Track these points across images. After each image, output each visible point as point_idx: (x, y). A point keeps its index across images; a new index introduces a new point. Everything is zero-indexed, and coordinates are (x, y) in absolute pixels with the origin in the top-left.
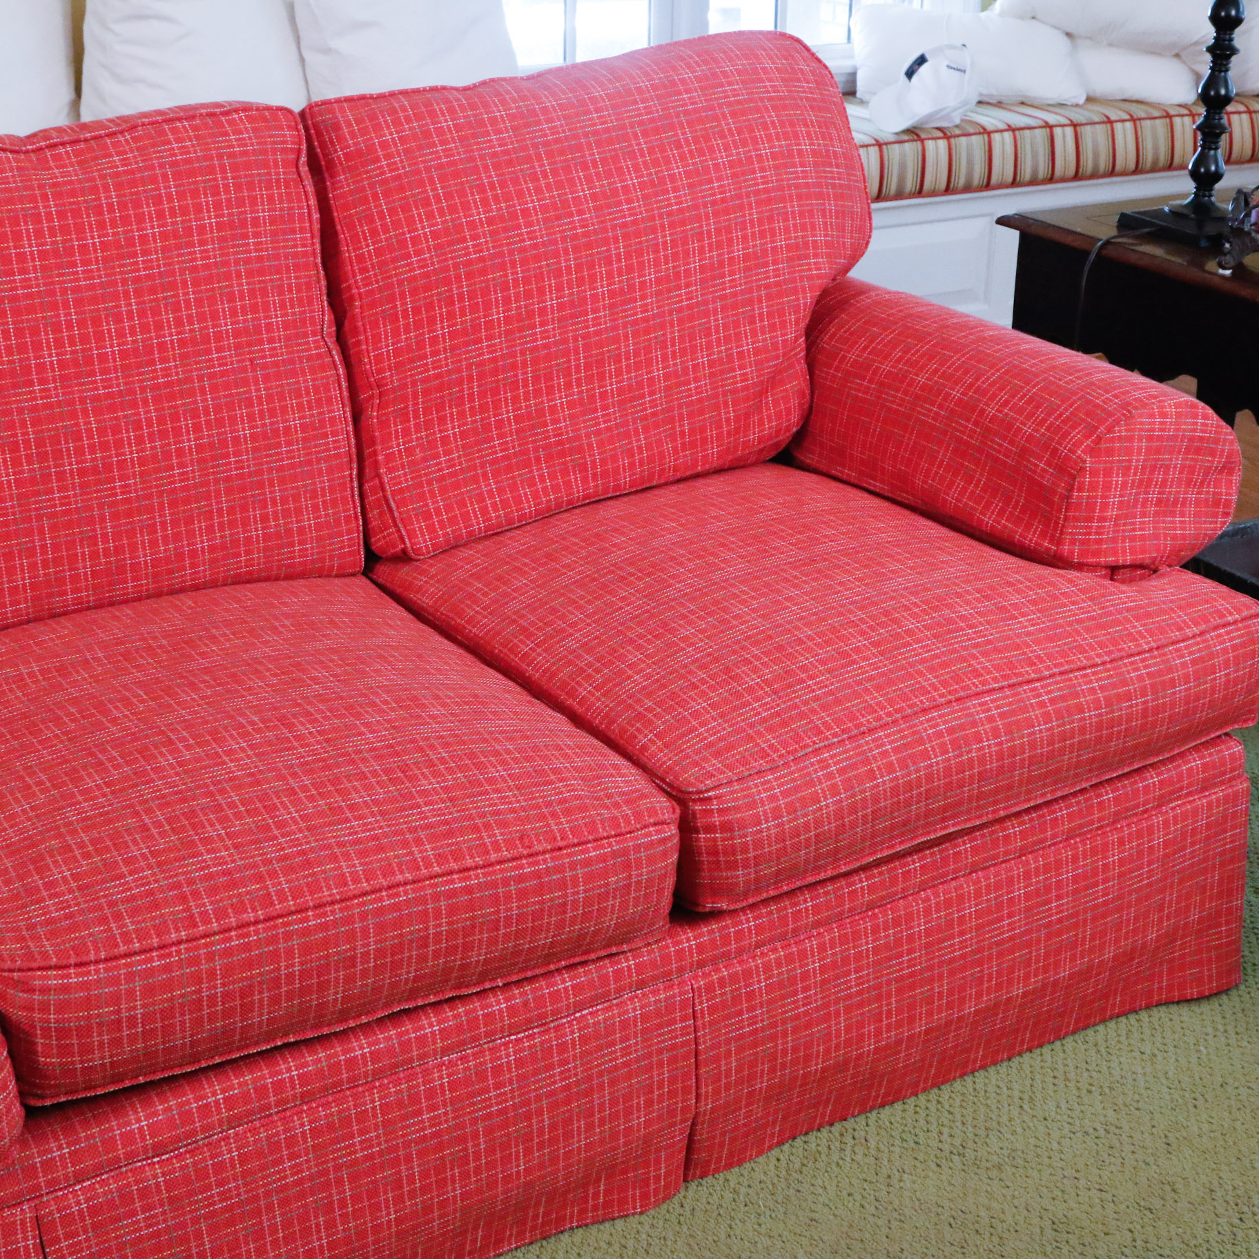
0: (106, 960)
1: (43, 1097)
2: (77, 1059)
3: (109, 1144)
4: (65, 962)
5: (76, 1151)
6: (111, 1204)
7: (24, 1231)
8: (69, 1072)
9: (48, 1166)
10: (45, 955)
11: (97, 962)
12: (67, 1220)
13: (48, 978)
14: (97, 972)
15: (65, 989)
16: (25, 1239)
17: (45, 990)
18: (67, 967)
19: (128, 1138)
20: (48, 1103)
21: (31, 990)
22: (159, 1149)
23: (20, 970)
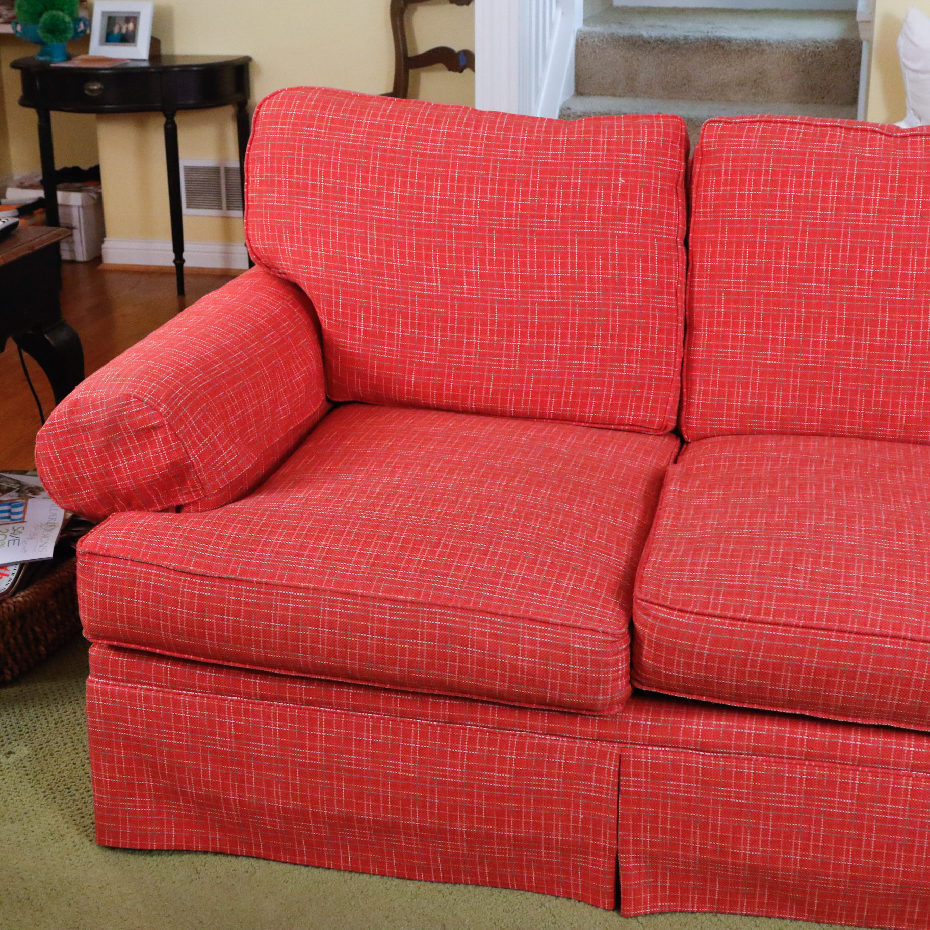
0: (697, 614)
1: (643, 685)
2: (663, 666)
3: (675, 730)
4: (673, 606)
5: (655, 726)
6: (665, 767)
7: (611, 760)
8: (657, 673)
9: (635, 727)
10: (665, 598)
11: (692, 613)
12: (637, 765)
13: (661, 611)
14: (689, 619)
15: (667, 621)
16: (610, 765)
17: (656, 618)
18: (674, 609)
19: (687, 732)
20: (644, 689)
21: (648, 615)
22: (704, 747)
23: (647, 601)
